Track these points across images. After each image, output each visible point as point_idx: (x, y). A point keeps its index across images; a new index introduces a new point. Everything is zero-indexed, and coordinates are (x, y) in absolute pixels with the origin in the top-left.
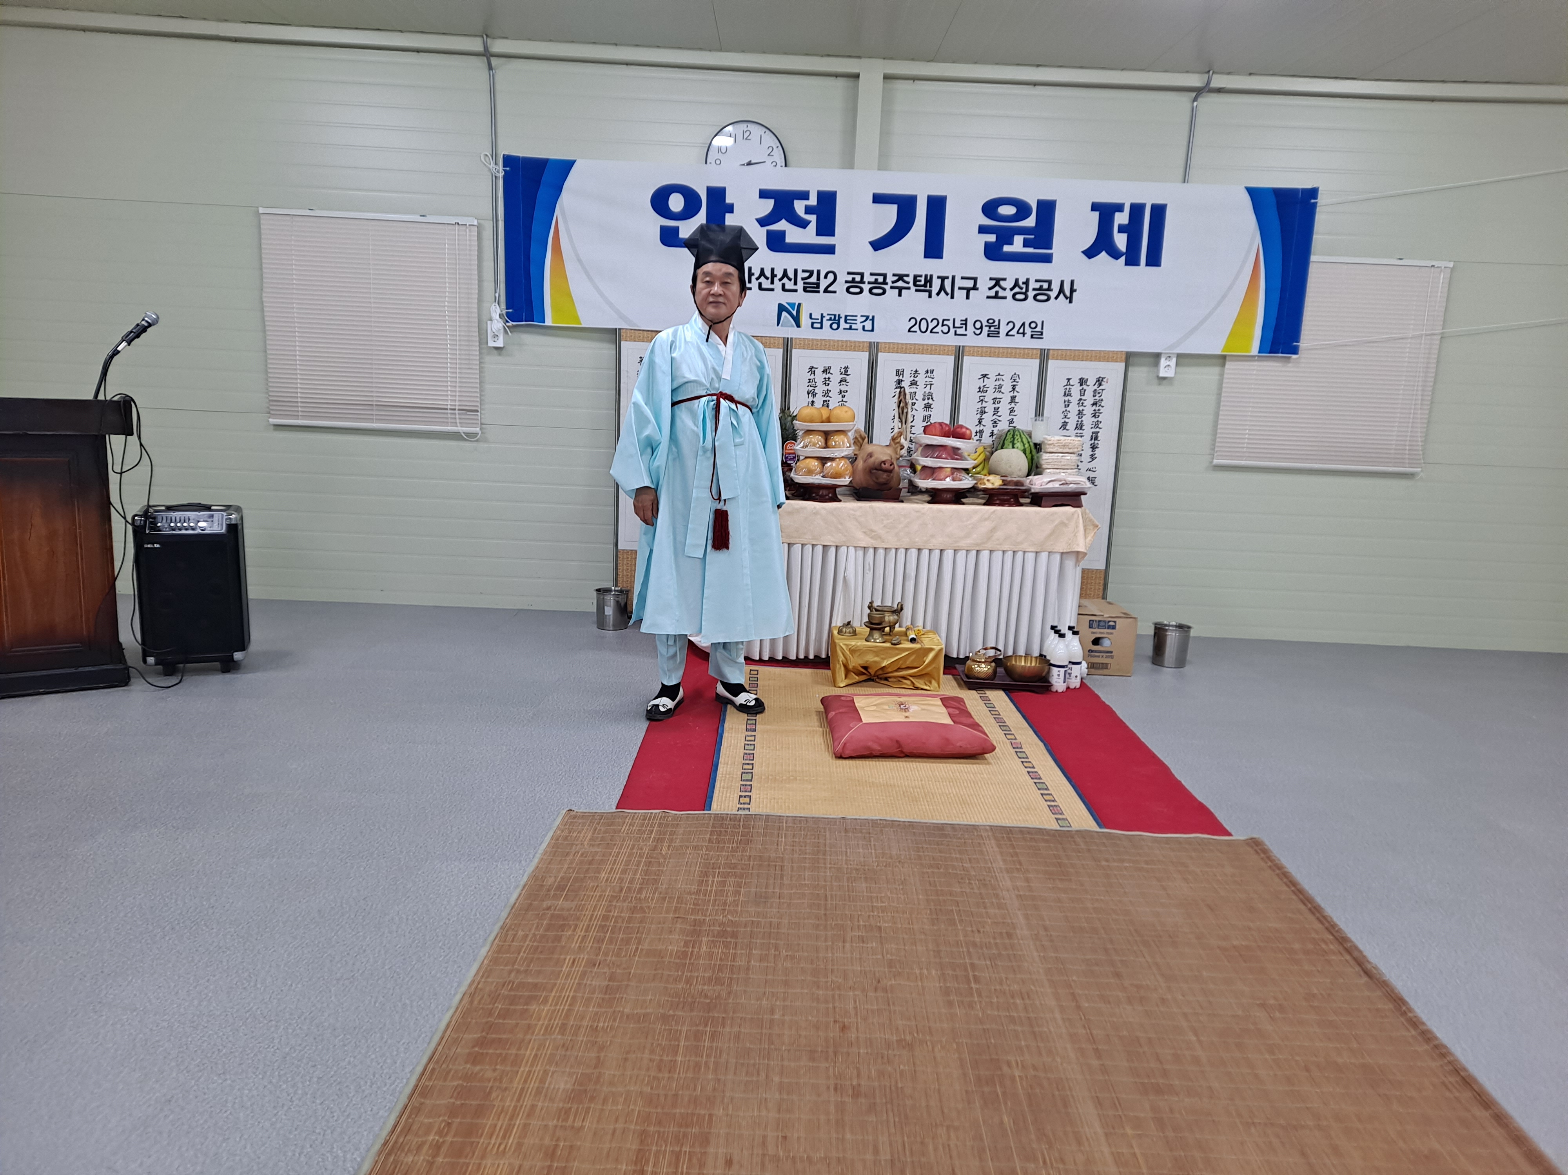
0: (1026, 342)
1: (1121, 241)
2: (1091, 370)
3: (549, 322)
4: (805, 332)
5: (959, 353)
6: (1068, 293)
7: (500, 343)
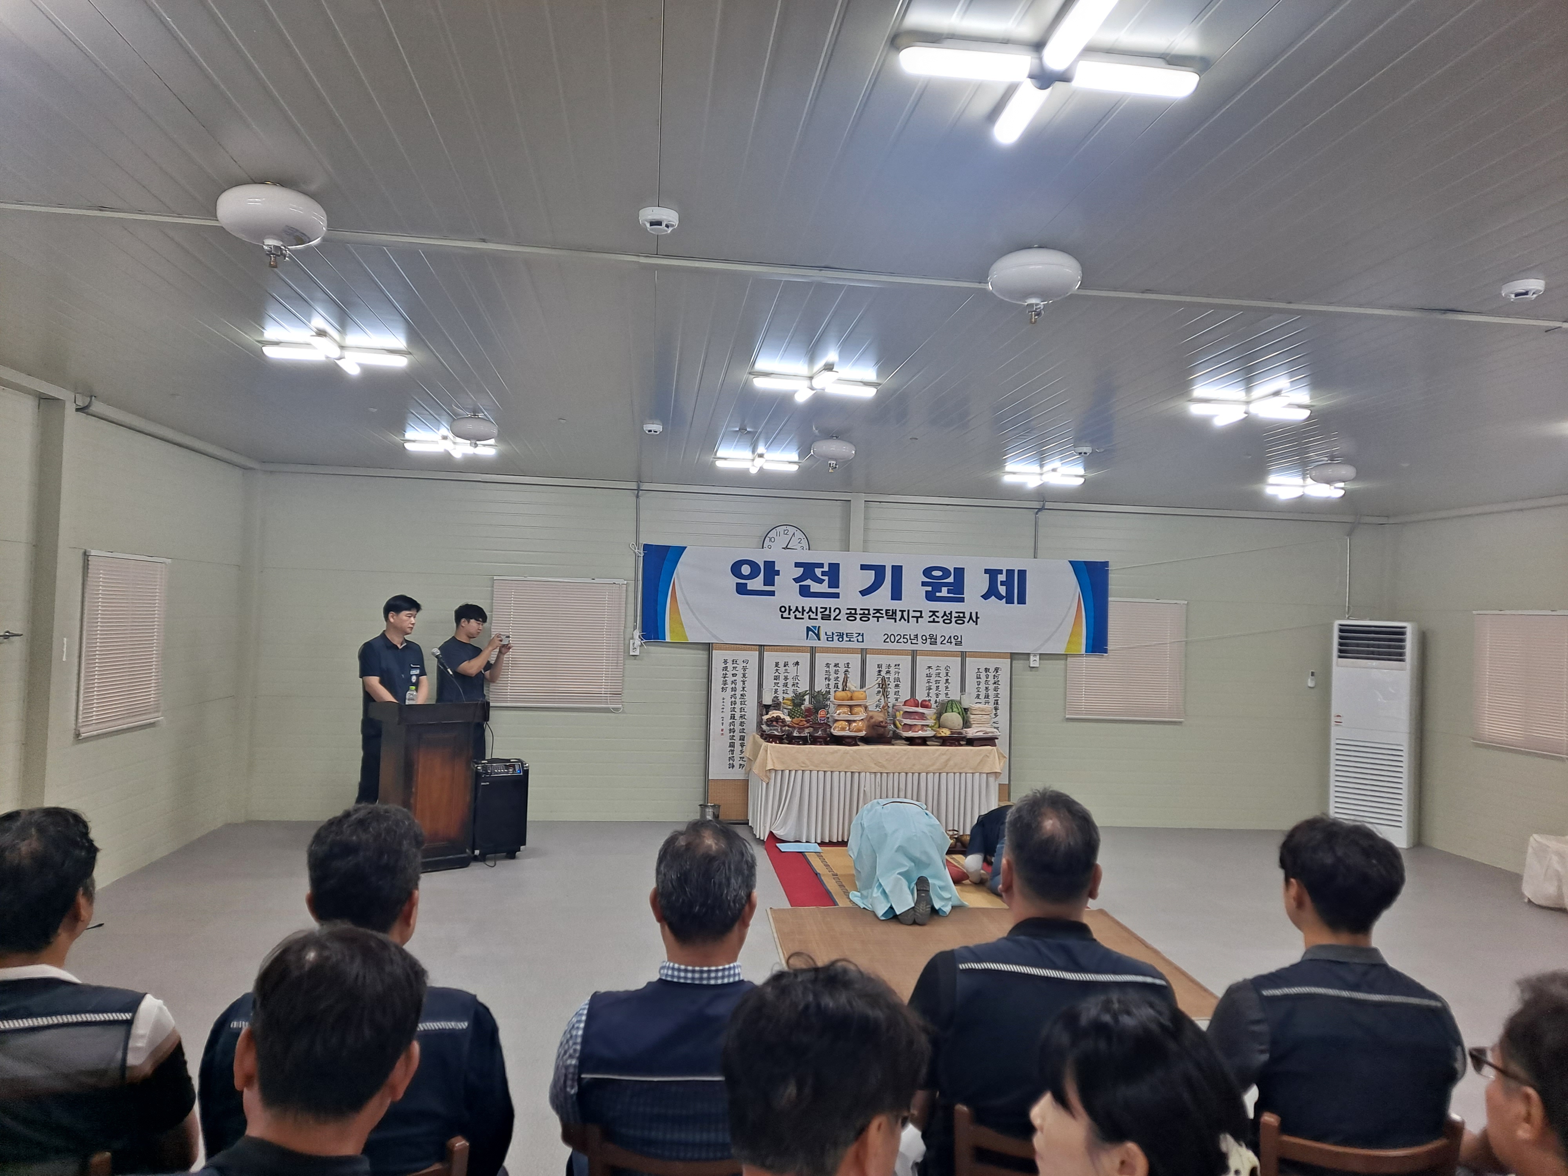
0: (953, 648)
1: (1002, 590)
2: (992, 663)
3: (668, 639)
4: (823, 643)
5: (914, 654)
6: (975, 619)
7: (637, 653)
